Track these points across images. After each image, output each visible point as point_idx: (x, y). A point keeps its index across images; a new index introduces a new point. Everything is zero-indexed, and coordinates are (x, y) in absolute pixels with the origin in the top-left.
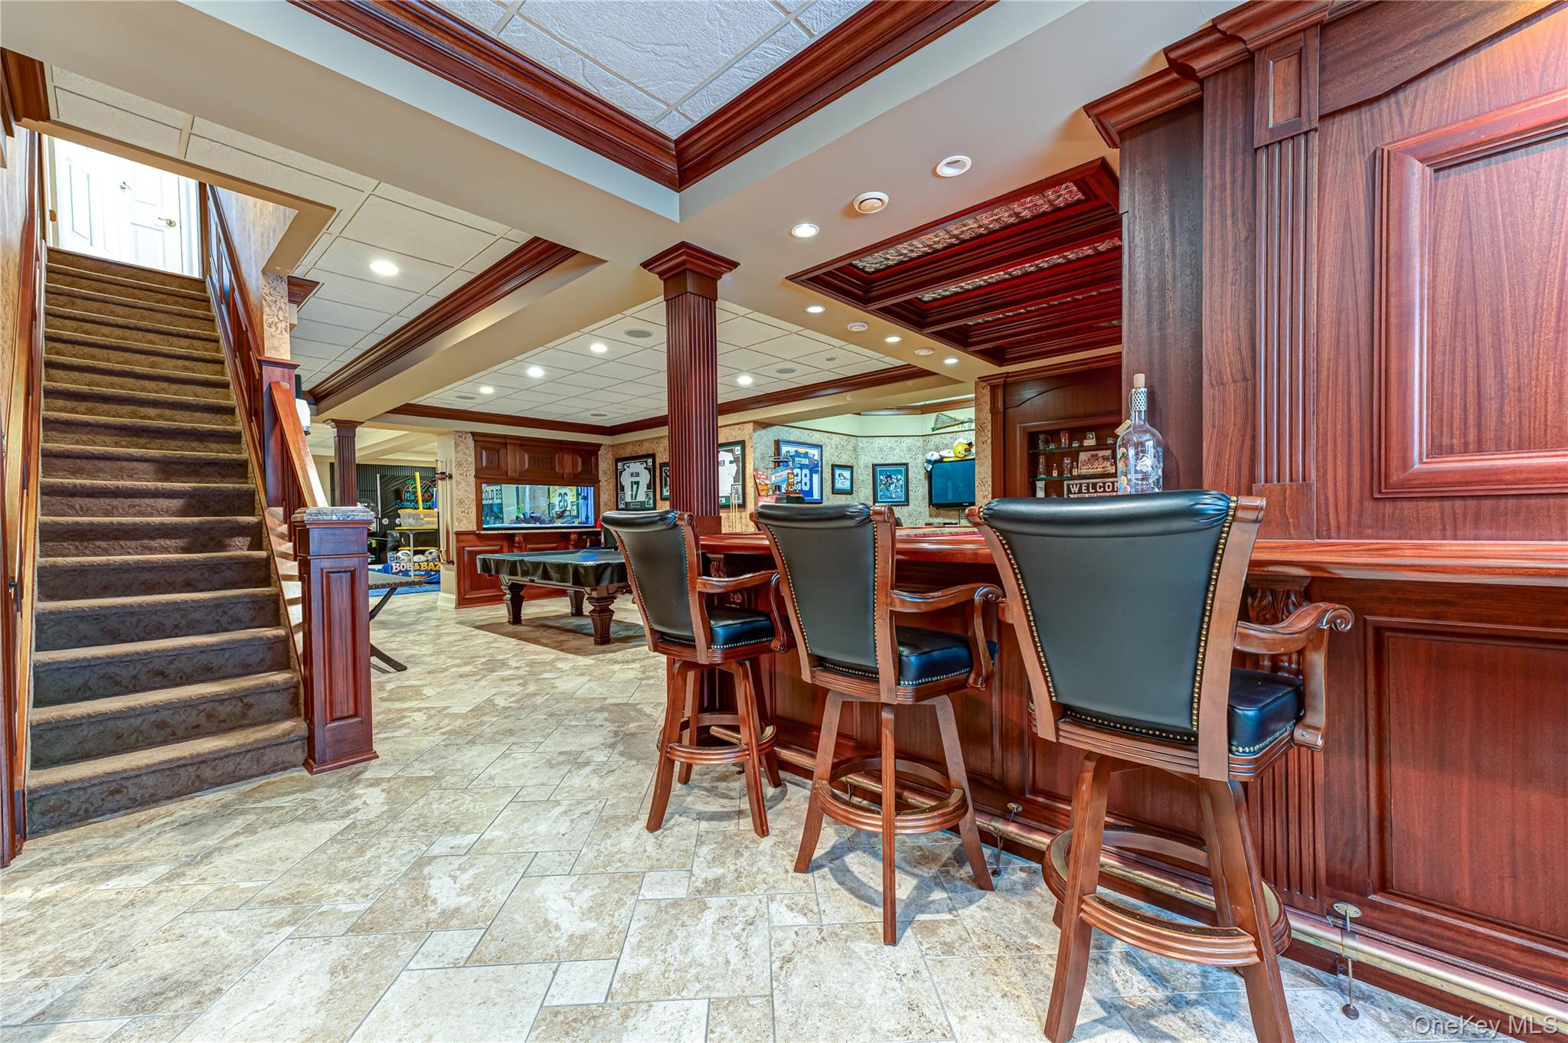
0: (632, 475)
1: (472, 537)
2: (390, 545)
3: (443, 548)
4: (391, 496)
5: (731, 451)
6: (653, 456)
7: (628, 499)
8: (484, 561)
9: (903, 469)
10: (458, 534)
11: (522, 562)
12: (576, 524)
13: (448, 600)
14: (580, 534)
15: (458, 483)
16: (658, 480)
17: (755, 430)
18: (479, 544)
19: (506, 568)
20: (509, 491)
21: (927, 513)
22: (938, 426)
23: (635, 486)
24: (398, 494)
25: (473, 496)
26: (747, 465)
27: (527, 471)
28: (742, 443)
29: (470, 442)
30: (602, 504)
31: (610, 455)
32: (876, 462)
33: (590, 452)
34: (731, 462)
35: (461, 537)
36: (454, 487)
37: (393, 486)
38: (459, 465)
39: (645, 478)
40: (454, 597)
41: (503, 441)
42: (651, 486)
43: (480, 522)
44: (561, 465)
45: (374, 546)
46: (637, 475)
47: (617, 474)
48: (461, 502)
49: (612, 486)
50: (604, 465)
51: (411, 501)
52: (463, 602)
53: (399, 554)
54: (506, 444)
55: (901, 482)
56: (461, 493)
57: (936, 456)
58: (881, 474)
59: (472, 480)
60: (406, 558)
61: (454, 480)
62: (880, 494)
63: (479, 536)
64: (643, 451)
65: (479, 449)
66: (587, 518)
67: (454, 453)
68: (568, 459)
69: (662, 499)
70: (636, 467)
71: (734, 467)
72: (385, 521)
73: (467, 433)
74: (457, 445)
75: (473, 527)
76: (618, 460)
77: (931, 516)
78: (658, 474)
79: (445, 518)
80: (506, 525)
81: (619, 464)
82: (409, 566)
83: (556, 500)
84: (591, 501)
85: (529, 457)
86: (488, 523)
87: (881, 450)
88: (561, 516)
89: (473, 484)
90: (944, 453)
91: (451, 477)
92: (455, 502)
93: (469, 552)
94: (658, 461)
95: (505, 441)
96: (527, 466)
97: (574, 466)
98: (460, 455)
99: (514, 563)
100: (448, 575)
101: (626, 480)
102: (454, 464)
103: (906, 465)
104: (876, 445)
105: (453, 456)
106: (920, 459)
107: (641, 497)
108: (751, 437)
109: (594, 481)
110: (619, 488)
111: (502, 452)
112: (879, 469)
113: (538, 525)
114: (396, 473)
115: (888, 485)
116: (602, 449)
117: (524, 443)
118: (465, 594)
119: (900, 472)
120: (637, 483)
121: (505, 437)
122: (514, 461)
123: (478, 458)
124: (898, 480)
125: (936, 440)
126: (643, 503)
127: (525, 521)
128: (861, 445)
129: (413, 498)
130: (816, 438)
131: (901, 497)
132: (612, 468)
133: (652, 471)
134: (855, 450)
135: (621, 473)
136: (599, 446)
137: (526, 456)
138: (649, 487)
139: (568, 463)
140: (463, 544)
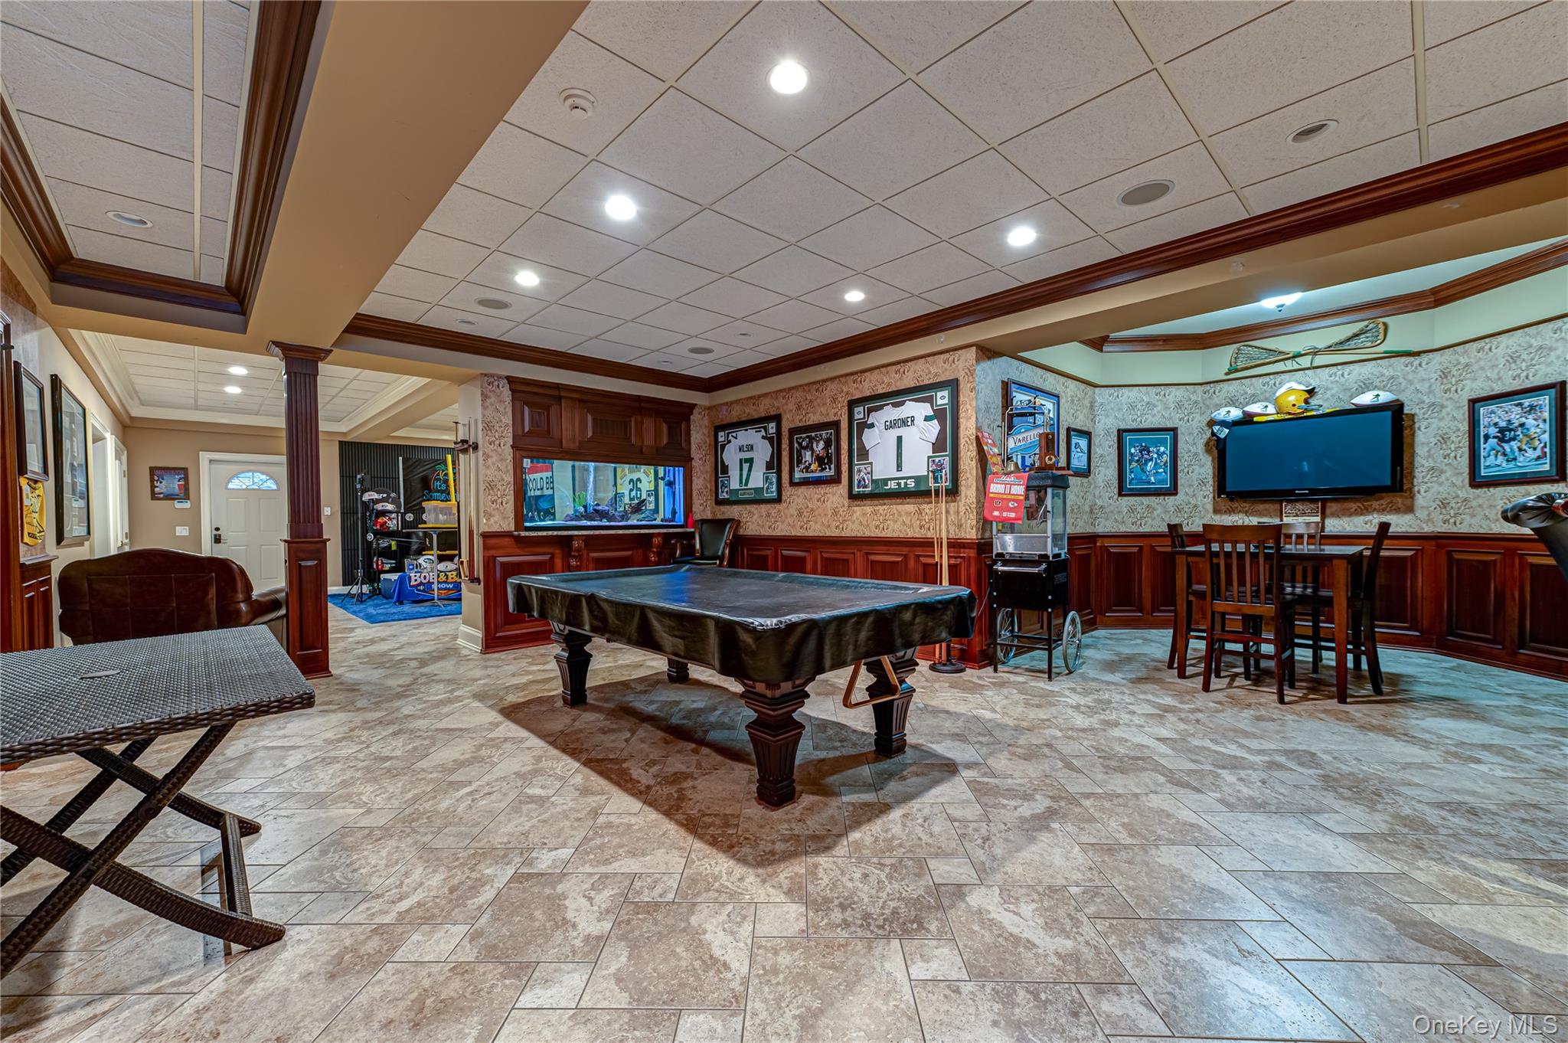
0: (741, 449)
1: (506, 541)
2: (414, 547)
3: (465, 558)
4: (417, 485)
5: (930, 400)
6: (777, 418)
7: (735, 484)
8: (519, 589)
9: (1168, 437)
10: (486, 536)
11: (592, 599)
12: (658, 522)
13: (470, 638)
14: (667, 537)
15: (487, 456)
16: (785, 454)
17: (978, 360)
18: (518, 551)
19: (557, 610)
20: (562, 470)
21: (1210, 507)
22: (1240, 365)
23: (746, 466)
24: (426, 483)
25: (509, 478)
26: (962, 421)
27: (590, 440)
28: (953, 385)
29: (506, 392)
30: (695, 493)
31: (706, 422)
32: (1123, 426)
33: (679, 415)
34: (927, 419)
35: (491, 542)
36: (481, 462)
37: (420, 471)
38: (488, 427)
39: (763, 452)
40: (479, 634)
41: (556, 393)
42: (774, 465)
43: (519, 518)
44: (640, 434)
45: (394, 548)
46: (751, 448)
47: (717, 449)
48: (491, 486)
49: (709, 467)
50: (698, 436)
51: (442, 492)
52: (493, 642)
53: (421, 560)
54: (560, 398)
55: (1165, 458)
56: (492, 472)
57: (1235, 413)
58: (1132, 445)
59: (508, 453)
60: (428, 565)
61: (480, 453)
62: (1129, 476)
63: (518, 540)
64: (761, 411)
65: (518, 403)
66: (674, 513)
67: (480, 409)
68: (649, 424)
69: (792, 484)
70: (749, 436)
71: (934, 427)
72: (410, 517)
73: (500, 377)
74: (485, 397)
75: (509, 525)
76: (718, 429)
77: (1216, 511)
78: (785, 445)
79: (470, 510)
80: (558, 522)
81: (721, 434)
82: (432, 577)
83: (624, 488)
84: (679, 487)
85: (594, 420)
86: (532, 519)
87: (1132, 407)
88: (637, 508)
89: (510, 458)
90: (1254, 408)
91: (476, 447)
92: (482, 487)
93: (503, 564)
94: (786, 426)
95: (557, 393)
96: (590, 434)
97: (658, 435)
98: (489, 412)
99: (574, 601)
100: (473, 599)
101: (731, 456)
102: (480, 427)
103: (1174, 430)
104: (1124, 400)
105: (479, 414)
106: (1199, 421)
107: (757, 480)
108: (971, 373)
109: (683, 459)
110: (720, 469)
111: (554, 410)
112: (1128, 437)
113: (605, 523)
114: (424, 456)
115: (1142, 463)
116: (696, 411)
117: (586, 399)
118: (496, 631)
119: (1163, 442)
120: (750, 461)
121: (557, 386)
122: (570, 424)
123: (517, 419)
124: (1160, 455)
125: (1233, 388)
126: (757, 490)
127: (587, 517)
128: (1099, 400)
129: (444, 487)
130: (1050, 382)
131: (1163, 481)
132: (710, 441)
133: (775, 441)
134: (1092, 407)
135: (723, 447)
136: (692, 407)
137: (589, 417)
138: (769, 466)
139: (650, 433)
140: (493, 553)
